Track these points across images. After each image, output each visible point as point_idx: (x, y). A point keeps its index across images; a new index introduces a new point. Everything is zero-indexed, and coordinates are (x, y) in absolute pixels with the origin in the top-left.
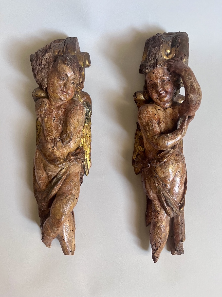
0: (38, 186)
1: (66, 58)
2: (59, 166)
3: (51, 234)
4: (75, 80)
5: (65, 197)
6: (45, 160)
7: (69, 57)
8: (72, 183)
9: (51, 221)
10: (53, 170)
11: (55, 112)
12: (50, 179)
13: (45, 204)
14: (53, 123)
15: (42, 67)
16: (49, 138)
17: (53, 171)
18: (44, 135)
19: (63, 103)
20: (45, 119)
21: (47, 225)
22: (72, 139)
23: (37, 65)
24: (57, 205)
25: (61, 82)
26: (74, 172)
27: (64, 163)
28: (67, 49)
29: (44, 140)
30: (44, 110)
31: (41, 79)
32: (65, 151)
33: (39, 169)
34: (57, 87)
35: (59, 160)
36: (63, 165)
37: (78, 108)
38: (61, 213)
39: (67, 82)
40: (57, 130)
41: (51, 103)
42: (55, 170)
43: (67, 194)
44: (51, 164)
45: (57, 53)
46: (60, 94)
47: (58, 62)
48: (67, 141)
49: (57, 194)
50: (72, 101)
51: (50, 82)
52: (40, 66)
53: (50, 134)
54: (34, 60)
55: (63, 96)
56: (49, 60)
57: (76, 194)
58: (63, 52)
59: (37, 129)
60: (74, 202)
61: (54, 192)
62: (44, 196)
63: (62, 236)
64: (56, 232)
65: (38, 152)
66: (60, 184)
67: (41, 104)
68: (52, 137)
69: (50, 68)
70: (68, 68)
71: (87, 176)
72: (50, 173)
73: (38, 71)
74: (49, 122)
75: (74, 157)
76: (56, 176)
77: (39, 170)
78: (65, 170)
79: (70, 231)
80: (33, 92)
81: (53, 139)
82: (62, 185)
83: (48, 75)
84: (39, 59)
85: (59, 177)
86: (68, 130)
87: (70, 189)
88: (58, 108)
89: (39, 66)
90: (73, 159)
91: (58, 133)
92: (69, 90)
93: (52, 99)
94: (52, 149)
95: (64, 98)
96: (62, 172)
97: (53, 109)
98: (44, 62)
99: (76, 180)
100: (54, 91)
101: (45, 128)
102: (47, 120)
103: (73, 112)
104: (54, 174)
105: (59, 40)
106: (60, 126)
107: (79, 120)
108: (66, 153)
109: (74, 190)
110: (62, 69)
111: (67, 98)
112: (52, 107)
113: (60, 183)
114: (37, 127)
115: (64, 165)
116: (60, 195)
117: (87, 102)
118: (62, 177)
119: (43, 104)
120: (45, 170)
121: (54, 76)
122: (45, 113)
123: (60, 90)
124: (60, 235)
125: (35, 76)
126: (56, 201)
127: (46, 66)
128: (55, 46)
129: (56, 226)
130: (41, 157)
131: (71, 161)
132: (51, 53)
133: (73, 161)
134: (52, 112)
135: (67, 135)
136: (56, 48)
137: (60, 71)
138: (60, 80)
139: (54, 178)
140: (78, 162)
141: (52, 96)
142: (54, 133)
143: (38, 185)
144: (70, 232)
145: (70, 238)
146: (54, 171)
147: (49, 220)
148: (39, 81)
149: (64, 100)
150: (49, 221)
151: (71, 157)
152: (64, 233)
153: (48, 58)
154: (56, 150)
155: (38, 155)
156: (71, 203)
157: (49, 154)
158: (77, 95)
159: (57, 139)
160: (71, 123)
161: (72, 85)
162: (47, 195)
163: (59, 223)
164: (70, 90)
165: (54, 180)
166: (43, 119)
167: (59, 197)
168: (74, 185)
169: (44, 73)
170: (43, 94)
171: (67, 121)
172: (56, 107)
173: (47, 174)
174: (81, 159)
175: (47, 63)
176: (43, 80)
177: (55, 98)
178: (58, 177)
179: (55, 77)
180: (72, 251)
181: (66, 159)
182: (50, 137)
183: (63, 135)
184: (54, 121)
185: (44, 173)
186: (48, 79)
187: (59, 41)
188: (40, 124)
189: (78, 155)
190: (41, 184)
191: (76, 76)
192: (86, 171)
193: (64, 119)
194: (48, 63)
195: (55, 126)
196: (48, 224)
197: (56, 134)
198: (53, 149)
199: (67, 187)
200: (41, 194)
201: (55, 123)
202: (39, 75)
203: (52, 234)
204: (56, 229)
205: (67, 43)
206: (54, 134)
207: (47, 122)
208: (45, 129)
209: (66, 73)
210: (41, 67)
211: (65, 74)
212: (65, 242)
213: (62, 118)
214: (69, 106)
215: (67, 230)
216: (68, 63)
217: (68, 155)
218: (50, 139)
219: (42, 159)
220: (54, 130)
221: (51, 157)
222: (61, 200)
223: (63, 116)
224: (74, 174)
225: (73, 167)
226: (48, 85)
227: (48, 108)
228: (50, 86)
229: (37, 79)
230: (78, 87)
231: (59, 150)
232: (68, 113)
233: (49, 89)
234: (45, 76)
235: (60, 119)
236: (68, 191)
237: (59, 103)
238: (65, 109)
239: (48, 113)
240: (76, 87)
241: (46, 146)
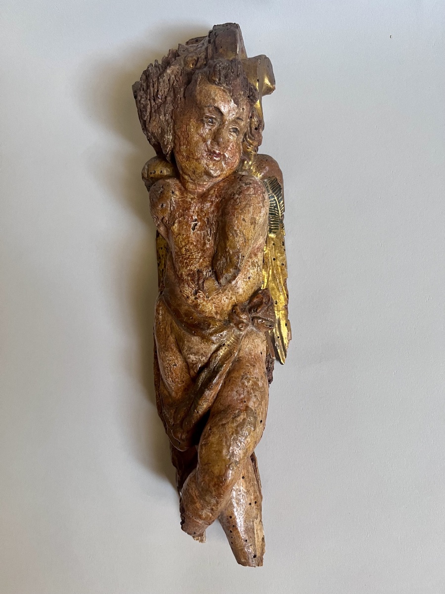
0: (165, 392)
1: (215, 67)
2: (214, 338)
3: (204, 513)
4: (239, 121)
5: (233, 418)
6: (178, 325)
8: (248, 382)
9: (200, 479)
10: (199, 349)
11: (197, 208)
12: (192, 372)
13: (184, 437)
14: (193, 236)
15: (160, 100)
16: (184, 272)
17: (197, 352)
18: (174, 267)
19: (215, 184)
20: (174, 227)
21: (192, 489)
22: (239, 270)
23: (149, 98)
24: (213, 439)
25: (206, 130)
26: (250, 354)
27: (225, 332)
28: (216, 49)
30: (171, 207)
31: (160, 131)
32: (226, 301)
33: (166, 348)
34: (197, 143)
35: (212, 323)
36: (221, 335)
37: (252, 191)
38: (224, 460)
39: (220, 129)
40: (204, 251)
41: (185, 188)
42: (204, 349)
43: (237, 409)
44: (194, 335)
45: (193, 65)
46: (205, 161)
47: (196, 81)
48: (229, 275)
49: (212, 410)
50: (235, 177)
51: (180, 134)
52: (154, 100)
54: (142, 89)
55: (214, 165)
56: (174, 82)
57: (260, 409)
59: (159, 258)
60: (254, 430)
61: (204, 406)
62: (182, 417)
63: (231, 517)
64: (214, 507)
65: (161, 308)
66: (217, 384)
67: (161, 192)
68: (192, 267)
69: (178, 100)
70: (221, 93)
71: (282, 364)
72: (192, 357)
73: (151, 111)
74: (183, 232)
75: (248, 315)
76: (206, 365)
77: (167, 351)
78: (227, 349)
79: (250, 504)
80: (144, 169)
81: (193, 274)
82: (222, 386)
83: (173, 117)
84: (151, 84)
85: (214, 368)
86: (229, 248)
87: (242, 396)
88: (203, 197)
89: (152, 101)
90: (245, 321)
91: (205, 258)
92: (227, 149)
93: (186, 177)
94: (194, 297)
95: (216, 170)
96: (221, 353)
97: (190, 200)
98: (163, 89)
100: (190, 156)
101: (175, 248)
102: (179, 230)
103: (238, 200)
104: (202, 360)
106: (209, 240)
107: (255, 219)
108: (228, 307)
109: (254, 399)
110: (206, 97)
111: (222, 170)
112: (188, 197)
113: (218, 382)
115: (226, 335)
116: (219, 412)
117: (272, 179)
118: (221, 366)
119: (166, 192)
120: (180, 351)
121: (188, 118)
122: (171, 212)
123: (205, 151)
124: (225, 515)
125: (145, 127)
126: (210, 429)
127: (169, 98)
128: (188, 50)
129: (214, 493)
130: (169, 318)
131: (240, 326)
132: (180, 65)
133: (247, 325)
134: (189, 209)
135: (226, 259)
136: (190, 53)
137: (203, 101)
138: (204, 126)
139: (202, 369)
140: (258, 327)
141: (187, 169)
142: (196, 258)
143: (166, 389)
144: (249, 506)
145: (250, 522)
146: (202, 352)
147: (195, 476)
148: (155, 137)
149: (215, 175)
150: (195, 479)
151: (241, 316)
152: (235, 510)
153: (172, 78)
154: (204, 300)
155: (162, 315)
156: (249, 434)
157: (186, 310)
158: (246, 162)
159: (205, 273)
160: (235, 228)
161: (232, 137)
162: (189, 413)
163: (221, 487)
164: (229, 148)
165: (203, 375)
166: (168, 229)
167: (218, 419)
168: (252, 385)
169: (165, 115)
170: (167, 170)
171: (225, 225)
172: (197, 197)
173: (185, 360)
174: (265, 320)
175: (171, 91)
176: (163, 132)
177: (194, 172)
178: (213, 365)
179: (190, 118)
180: (258, 554)
181: (229, 321)
182: (188, 269)
183: (218, 260)
184: (194, 229)
185: (177, 358)
186: (176, 128)
188: (164, 246)
189: (257, 310)
190: (173, 386)
191: (242, 110)
192: (279, 351)
193: (217, 221)
194: (173, 89)
195: (198, 241)
196: (193, 485)
197: (201, 260)
198: (196, 298)
199: (237, 392)
200: (172, 411)
201: (198, 235)
202: (154, 121)
203: (206, 513)
204: (213, 501)
205: (215, 35)
206: (197, 260)
207: (179, 234)
208: (176, 252)
209: (216, 105)
210: (157, 102)
211: (215, 107)
212: (239, 532)
213: (213, 220)
214: (228, 189)
215: (242, 500)
216: (220, 80)
217: (232, 310)
218: (188, 275)
219: (171, 324)
220: (195, 252)
221: (192, 318)
222: (223, 425)
223: (215, 214)
224: (250, 357)
225: (247, 339)
226: (176, 141)
227: (180, 200)
228: (180, 145)
229: (150, 134)
230: (248, 139)
231: (210, 298)
232: (227, 207)
233: (178, 153)
234: (168, 122)
235: (208, 224)
236: (239, 401)
237: (205, 183)
238: (220, 196)
239: (181, 211)
240: (244, 141)
241: (179, 292)
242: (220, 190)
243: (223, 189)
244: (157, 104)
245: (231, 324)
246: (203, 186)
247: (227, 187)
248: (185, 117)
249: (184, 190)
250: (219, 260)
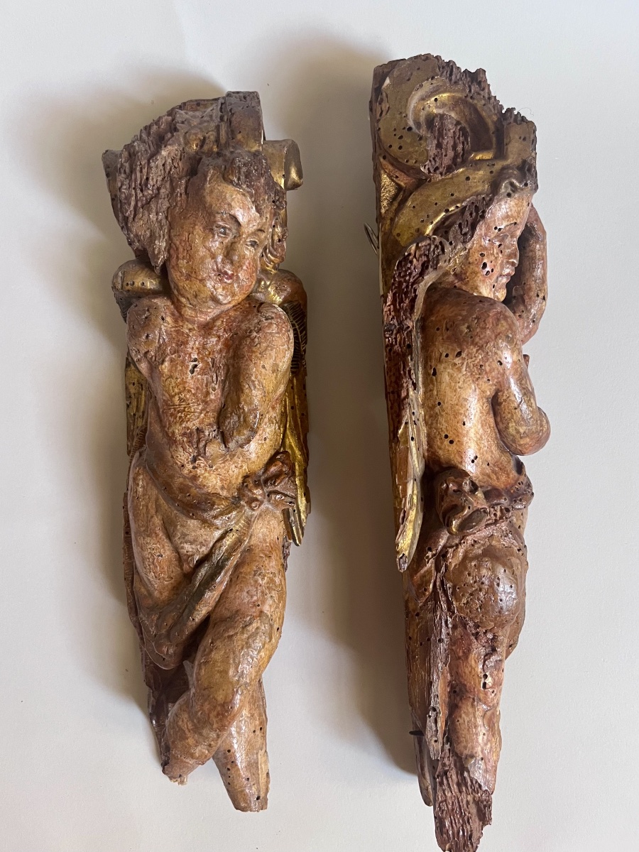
0: (143, 590)
1: (233, 162)
2: (218, 522)
3: (197, 750)
4: (259, 233)
5: (243, 628)
6: (167, 503)
7: (242, 157)
8: (263, 579)
9: (197, 708)
10: (197, 537)
11: (197, 343)
12: (186, 567)
13: (171, 651)
14: (191, 380)
15: (150, 192)
16: (178, 430)
17: (195, 541)
18: (161, 421)
19: (222, 312)
20: (163, 366)
21: (183, 721)
22: (256, 432)
23: (133, 186)
24: (216, 656)
25: (216, 244)
26: (265, 540)
27: (234, 513)
28: (232, 133)
29: (161, 435)
30: (159, 338)
31: (148, 233)
32: (235, 471)
33: (149, 532)
34: (203, 259)
35: (217, 501)
36: (228, 518)
37: (274, 329)
38: (231, 683)
39: (235, 243)
40: (206, 403)
41: (180, 313)
42: (205, 537)
43: (248, 616)
44: (191, 518)
45: (197, 146)
46: (213, 283)
47: (206, 176)
48: (241, 438)
49: (213, 617)
50: (249, 304)
51: (178, 243)
52: (142, 191)
53: (180, 417)
54: (122, 171)
55: (224, 289)
56: (171, 169)
57: (277, 613)
58: (217, 141)
59: (129, 397)
60: (270, 641)
61: (202, 611)
62: (169, 624)
63: (229, 751)
64: (212, 743)
65: (141, 477)
66: (221, 582)
67: (146, 318)
68: (190, 425)
69: (177, 194)
70: (239, 196)
71: (297, 545)
72: (188, 548)
73: (136, 206)
74: (177, 374)
75: (263, 490)
76: (206, 558)
77: (148, 536)
78: (236, 535)
79: (254, 731)
80: (116, 276)
81: (191, 433)
82: (227, 584)
83: (169, 219)
84: (138, 168)
85: (218, 561)
86: (243, 403)
87: (255, 598)
88: (207, 328)
89: (139, 191)
90: (259, 497)
91: (208, 412)
92: (242, 269)
93: (183, 300)
94: (191, 466)
95: (226, 296)
96: (228, 541)
97: (187, 331)
98: (156, 177)
99: (272, 565)
100: (192, 274)
101: (163, 395)
102: (170, 371)
103: (256, 340)
104: (201, 550)
105: (196, 100)
106: (214, 389)
107: (277, 365)
108: (237, 479)
109: (270, 602)
110: (218, 200)
111: (233, 295)
112: (185, 326)
113: (222, 580)
114: (127, 388)
115: (234, 518)
116: (223, 620)
117: (295, 304)
118: (228, 559)
119: (153, 318)
120: (169, 537)
121: (191, 224)
122: (160, 346)
123: (214, 270)
124: (222, 749)
125: (126, 224)
126: (212, 643)
127: (162, 191)
128: (189, 122)
129: (215, 726)
130: (154, 492)
131: (253, 505)
132: (179, 145)
133: (262, 503)
134: (185, 343)
135: (239, 418)
136: (193, 128)
137: (214, 205)
138: (213, 237)
139: (201, 563)
140: (276, 504)
141: (186, 290)
142: (194, 412)
143: (144, 586)
144: (252, 734)
145: (253, 755)
146: (201, 539)
147: (187, 703)
148: (139, 241)
149: (225, 302)
150: (188, 707)
151: (255, 492)
152: (235, 741)
153: (168, 163)
154: (206, 470)
155: (143, 487)
156: (264, 647)
157: (181, 484)
158: (263, 283)
159: (207, 433)
160: (253, 378)
161: (249, 252)
162: (180, 621)
163: (227, 717)
164: (245, 268)
165: (203, 571)
166: (153, 367)
167: (222, 629)
168: (268, 583)
169: (157, 214)
170: (151, 282)
171: (239, 373)
172: (198, 327)
173: (176, 550)
174: (286, 495)
175: (166, 181)
176: (153, 237)
177: (196, 296)
179: (195, 225)
180: (262, 795)
181: (239, 498)
182: (184, 426)
183: (226, 418)
184: (192, 372)
185: (163, 547)
186: (172, 234)
187: (199, 104)
188: (138, 381)
189: (275, 483)
190: (156, 584)
191: (264, 220)
192: (294, 528)
193: (226, 365)
194: (169, 178)
195: (198, 388)
196: (185, 716)
197: (203, 415)
198: (194, 468)
199: (247, 592)
200: (155, 617)
201: (198, 380)
202: (140, 219)
203: (201, 751)
204: (213, 735)
205: (231, 110)
206: (196, 414)
207: (171, 377)
208: (164, 400)
209: (232, 212)
210: (146, 193)
211: (230, 215)
212: (238, 769)
213: (220, 362)
214: (242, 322)
215: (244, 728)
216: (239, 179)
217: (243, 483)
218: (184, 434)
219: (157, 500)
220: (193, 403)
221: (189, 496)
222: (230, 637)
223: (224, 354)
224: (264, 545)
225: (260, 521)
226: (172, 252)
227: (173, 329)
228: (178, 258)
229: (132, 236)
230: (269, 255)
231: (214, 468)
232: (241, 347)
233: (173, 267)
234: (161, 224)
235: (213, 367)
236: (250, 605)
237: (209, 311)
238: (230, 330)
239: (174, 345)
240: (263, 256)
241: (169, 457)
242: (231, 321)
243: (234, 321)
244: (146, 197)
245: (242, 502)
246: (206, 314)
247: (240, 318)
248: (188, 221)
249: (179, 316)
250: (228, 417)
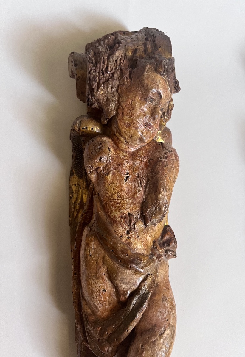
1: (162, 62)
2: (143, 271)
5: (160, 335)
7: (166, 60)
8: (168, 303)
10: (130, 280)
11: (129, 164)
12: (121, 298)
14: (126, 186)
16: (117, 215)
17: (129, 282)
18: (105, 209)
20: (108, 177)
27: (151, 264)
29: (105, 217)
30: (107, 160)
31: (105, 99)
32: (149, 239)
33: (97, 277)
35: (143, 258)
36: (149, 268)
37: (174, 157)
40: (134, 199)
43: (162, 327)
44: (129, 269)
45: (132, 53)
46: (142, 130)
48: (156, 220)
50: (156, 143)
51: (124, 105)
52: (103, 74)
53: (118, 207)
55: (147, 133)
59: (71, 192)
61: (133, 326)
62: (109, 333)
65: (93, 243)
67: (100, 148)
68: (125, 211)
69: (124, 78)
72: (124, 286)
74: (117, 182)
75: (163, 249)
77: (97, 279)
78: (151, 278)
81: (126, 217)
83: (119, 91)
85: (143, 294)
87: (165, 316)
88: (134, 156)
89: (101, 74)
90: (162, 254)
91: (135, 204)
93: (122, 139)
94: (127, 237)
96: (148, 282)
97: (123, 157)
98: (112, 66)
100: (131, 124)
101: (106, 193)
102: (112, 179)
103: (165, 163)
104: (132, 288)
106: (139, 191)
108: (150, 243)
110: (152, 82)
111: (150, 137)
112: (121, 154)
114: (70, 187)
115: (151, 267)
116: (147, 331)
119: (104, 148)
120: (110, 280)
121: (133, 95)
122: (107, 165)
123: (144, 123)
126: (142, 346)
127: (115, 75)
128: (125, 40)
130: (102, 252)
131: (161, 259)
133: (163, 257)
134: (122, 164)
135: (156, 208)
136: (128, 43)
137: (149, 85)
138: (146, 103)
139: (132, 295)
140: (168, 257)
141: (126, 133)
142: (127, 204)
148: (98, 103)
151: (160, 251)
153: (118, 60)
154: (135, 239)
155: (94, 249)
159: (135, 217)
160: (165, 185)
162: (116, 331)
164: (156, 122)
165: (134, 301)
167: (147, 337)
168: (170, 305)
169: (112, 88)
171: (157, 182)
172: (129, 155)
174: (173, 251)
175: (118, 70)
176: (108, 101)
177: (131, 137)
178: (142, 292)
179: (136, 96)
181: (152, 255)
182: (121, 212)
183: (148, 208)
184: (126, 180)
186: (121, 100)
188: (78, 183)
189: (168, 244)
190: (100, 308)
193: (147, 177)
194: (119, 68)
195: (129, 190)
197: (132, 206)
198: (129, 238)
199: (160, 312)
200: (99, 329)
201: (129, 185)
202: (101, 90)
206: (128, 205)
207: (113, 183)
208: (107, 197)
209: (159, 90)
211: (158, 92)
213: (143, 175)
214: (154, 153)
216: (163, 72)
217: (153, 246)
219: (104, 257)
220: (126, 198)
221: (127, 255)
222: (154, 342)
223: (145, 171)
224: (165, 282)
226: (119, 111)
227: (114, 155)
228: (123, 114)
229: (94, 100)
231: (140, 237)
232: (157, 167)
233: (120, 120)
234: (114, 94)
235: (138, 177)
236: (163, 321)
237: (135, 146)
238: (148, 157)
239: (115, 164)
240: (162, 117)
241: (113, 231)
242: (147, 152)
243: (149, 152)
244: (105, 77)
245: (154, 257)
246: (134, 147)
247: (153, 151)
248: (132, 93)
249: (117, 147)
250: (150, 208)
